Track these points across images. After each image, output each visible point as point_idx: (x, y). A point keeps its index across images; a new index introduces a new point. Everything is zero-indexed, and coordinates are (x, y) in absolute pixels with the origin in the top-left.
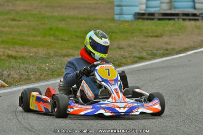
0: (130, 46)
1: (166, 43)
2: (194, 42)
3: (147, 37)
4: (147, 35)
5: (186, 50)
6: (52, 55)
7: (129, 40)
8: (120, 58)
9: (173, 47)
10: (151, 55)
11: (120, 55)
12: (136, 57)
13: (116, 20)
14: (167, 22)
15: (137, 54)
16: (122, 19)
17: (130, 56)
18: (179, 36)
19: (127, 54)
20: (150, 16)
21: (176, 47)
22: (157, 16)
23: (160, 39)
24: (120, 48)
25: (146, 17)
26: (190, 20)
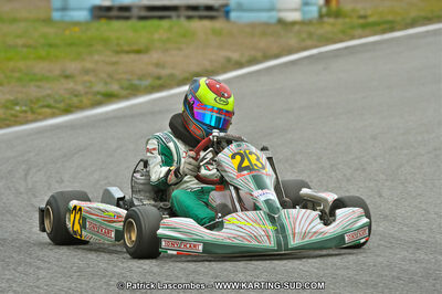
0: (86, 72)
1: (157, 65)
2: (212, 61)
3: (117, 52)
4: (119, 49)
7: (84, 60)
8: (67, 96)
10: (127, 89)
11: (67, 89)
12: (98, 93)
13: (57, 22)
14: (155, 22)
15: (100, 87)
16: (67, 19)
17: (87, 93)
18: (180, 49)
19: (80, 88)
20: (124, 12)
21: (177, 72)
22: (135, 12)
23: (145, 58)
24: (67, 77)
25: (114, 13)
26: (201, 18)
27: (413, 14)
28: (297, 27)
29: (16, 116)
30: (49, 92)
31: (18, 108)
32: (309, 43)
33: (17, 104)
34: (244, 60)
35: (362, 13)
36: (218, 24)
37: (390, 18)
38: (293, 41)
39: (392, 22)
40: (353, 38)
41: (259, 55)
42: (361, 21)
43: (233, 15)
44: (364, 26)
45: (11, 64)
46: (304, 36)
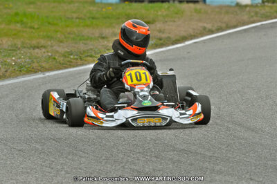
1: (160, 31)
2: (194, 29)
5: (184, 39)
6: (19, 46)
7: (114, 27)
8: (103, 50)
9: (168, 35)
11: (103, 45)
13: (98, 3)
14: (159, 4)
16: (104, 1)
18: (175, 21)
21: (172, 36)
23: (152, 26)
24: (103, 38)
26: (188, 2)
28: (248, 9)
29: (71, 62)
30: (92, 47)
31: (72, 57)
32: (255, 18)
33: (71, 54)
34: (214, 29)
36: (199, 6)
38: (245, 17)
41: (224, 25)
45: (69, 30)
46: (253, 14)
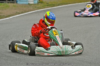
1: (1, 13)
2: (13, 13)
5: (9, 16)
9: (4, 15)
18: (6, 10)
26: (11, 3)
27: (59, 3)
28: (32, 5)
32: (35, 9)
34: (20, 12)
35: (47, 2)
36: (15, 4)
37: (54, 4)
38: (32, 8)
39: (54, 5)
40: (45, 8)
41: (24, 11)
42: (47, 4)
43: (18, 2)
44: (48, 5)
46: (34, 7)
